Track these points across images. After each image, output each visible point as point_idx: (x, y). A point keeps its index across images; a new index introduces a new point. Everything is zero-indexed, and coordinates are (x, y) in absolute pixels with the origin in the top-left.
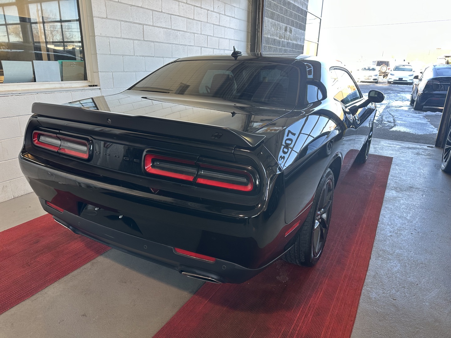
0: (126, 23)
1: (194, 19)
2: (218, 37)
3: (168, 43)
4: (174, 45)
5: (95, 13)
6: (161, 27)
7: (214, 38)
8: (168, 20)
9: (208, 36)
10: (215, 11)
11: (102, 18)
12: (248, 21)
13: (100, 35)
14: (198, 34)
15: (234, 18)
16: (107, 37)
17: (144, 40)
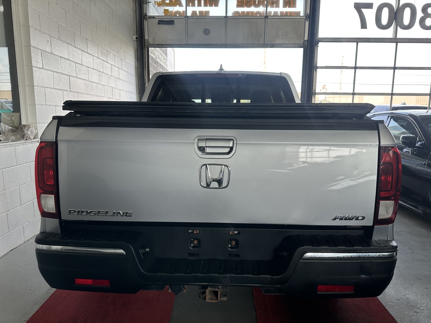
0: (57, 74)
1: (103, 72)
2: (119, 89)
3: (87, 94)
4: (91, 96)
5: (34, 64)
6: (82, 79)
7: (116, 90)
8: (86, 73)
9: (113, 88)
10: (116, 65)
11: (40, 68)
12: (136, 76)
13: (38, 85)
14: (106, 86)
15: (127, 72)
16: (43, 87)
17: (70, 91)
